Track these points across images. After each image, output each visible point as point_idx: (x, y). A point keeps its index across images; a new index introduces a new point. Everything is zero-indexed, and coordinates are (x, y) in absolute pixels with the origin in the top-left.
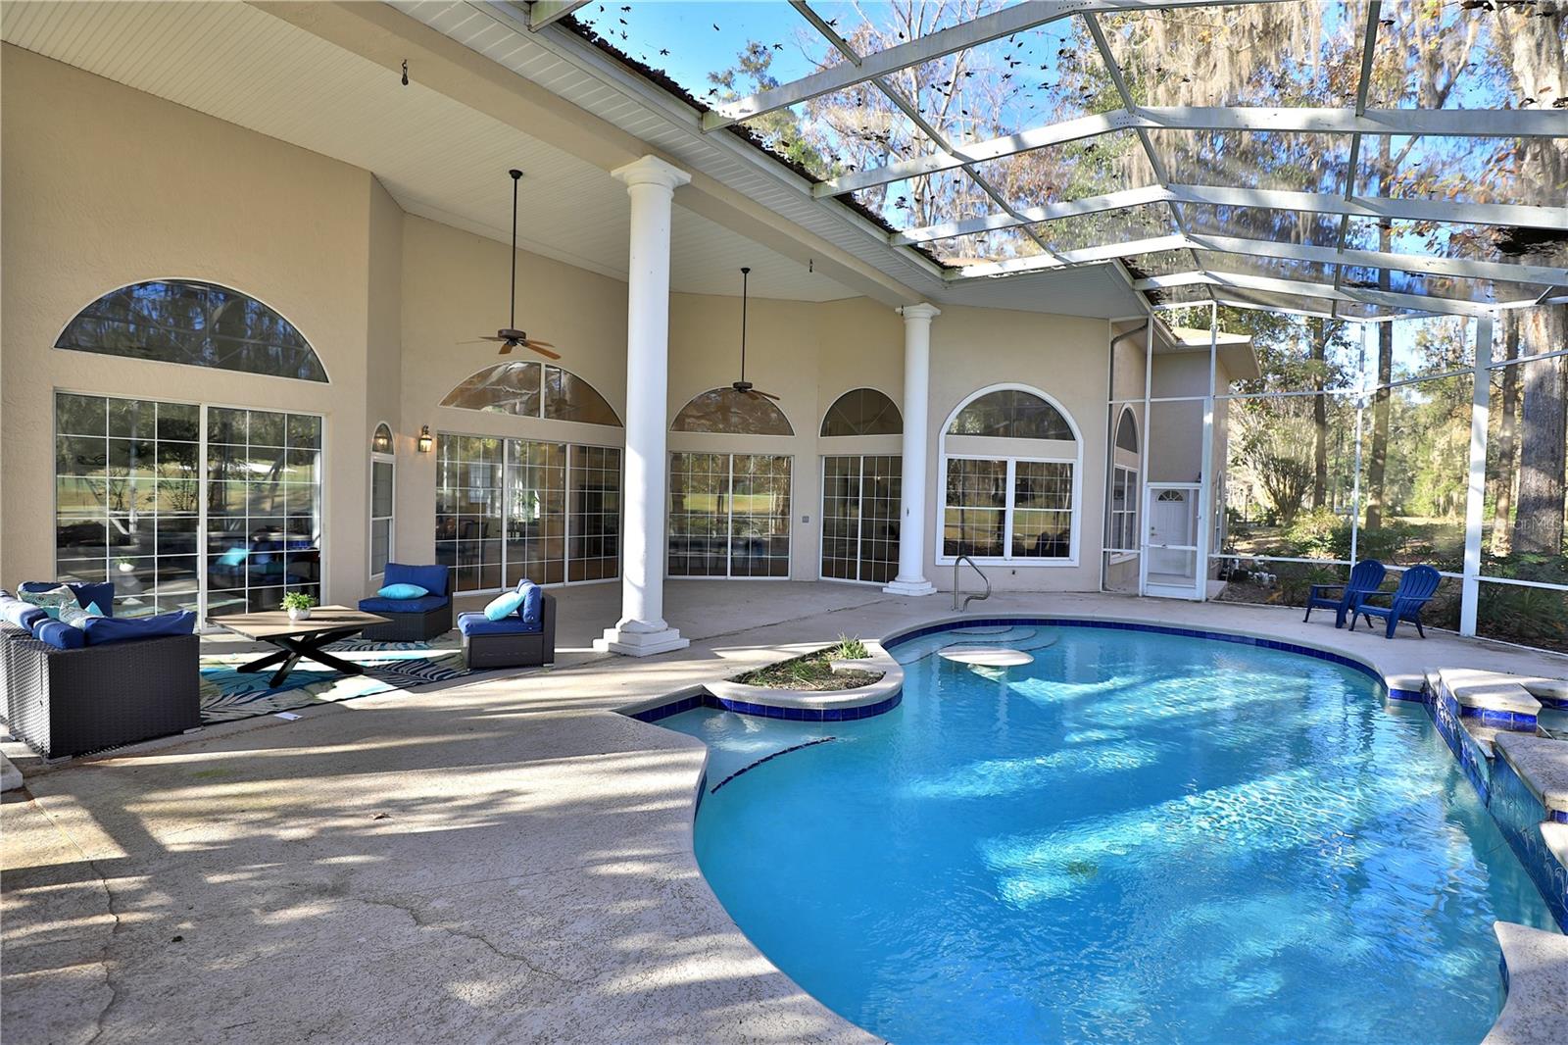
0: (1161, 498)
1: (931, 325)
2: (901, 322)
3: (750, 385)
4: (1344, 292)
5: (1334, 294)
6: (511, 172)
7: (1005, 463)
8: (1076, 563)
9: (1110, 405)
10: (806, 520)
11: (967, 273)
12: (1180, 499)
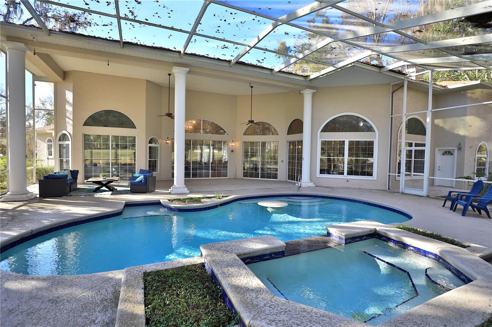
0: (443, 154)
1: (312, 96)
2: (302, 96)
3: (253, 121)
4: (464, 58)
5: (459, 60)
6: (168, 74)
7: (344, 142)
8: (375, 179)
9: (392, 117)
10: (282, 161)
11: (312, 77)
12: (452, 154)
